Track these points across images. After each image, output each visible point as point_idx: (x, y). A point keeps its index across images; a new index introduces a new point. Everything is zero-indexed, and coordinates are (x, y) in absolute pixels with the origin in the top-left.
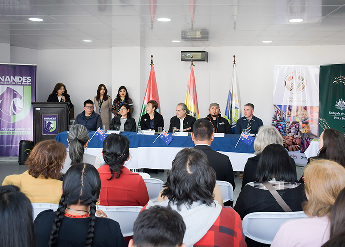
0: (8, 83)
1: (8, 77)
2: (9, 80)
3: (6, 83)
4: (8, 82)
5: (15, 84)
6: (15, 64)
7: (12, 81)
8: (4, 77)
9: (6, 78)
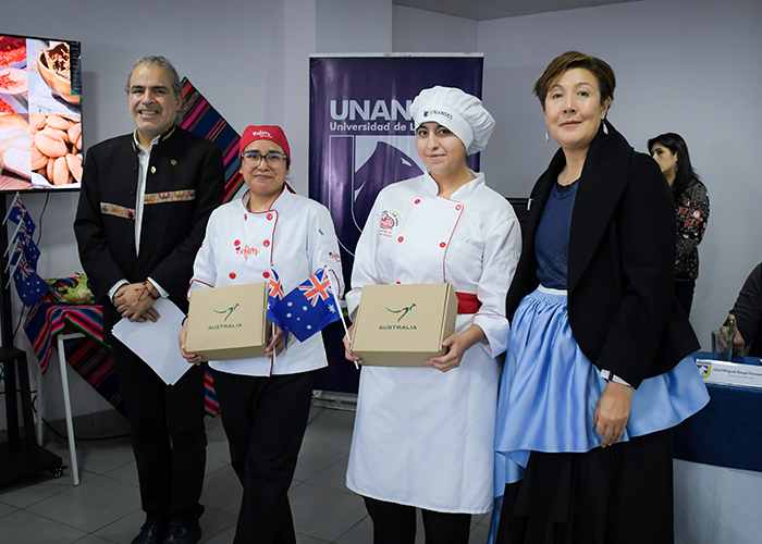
0: (381, 128)
1: (381, 103)
2: (385, 114)
3: (375, 127)
4: (381, 121)
5: (404, 128)
6: (407, 55)
7: (394, 117)
8: (367, 103)
9: (377, 108)
